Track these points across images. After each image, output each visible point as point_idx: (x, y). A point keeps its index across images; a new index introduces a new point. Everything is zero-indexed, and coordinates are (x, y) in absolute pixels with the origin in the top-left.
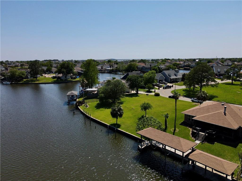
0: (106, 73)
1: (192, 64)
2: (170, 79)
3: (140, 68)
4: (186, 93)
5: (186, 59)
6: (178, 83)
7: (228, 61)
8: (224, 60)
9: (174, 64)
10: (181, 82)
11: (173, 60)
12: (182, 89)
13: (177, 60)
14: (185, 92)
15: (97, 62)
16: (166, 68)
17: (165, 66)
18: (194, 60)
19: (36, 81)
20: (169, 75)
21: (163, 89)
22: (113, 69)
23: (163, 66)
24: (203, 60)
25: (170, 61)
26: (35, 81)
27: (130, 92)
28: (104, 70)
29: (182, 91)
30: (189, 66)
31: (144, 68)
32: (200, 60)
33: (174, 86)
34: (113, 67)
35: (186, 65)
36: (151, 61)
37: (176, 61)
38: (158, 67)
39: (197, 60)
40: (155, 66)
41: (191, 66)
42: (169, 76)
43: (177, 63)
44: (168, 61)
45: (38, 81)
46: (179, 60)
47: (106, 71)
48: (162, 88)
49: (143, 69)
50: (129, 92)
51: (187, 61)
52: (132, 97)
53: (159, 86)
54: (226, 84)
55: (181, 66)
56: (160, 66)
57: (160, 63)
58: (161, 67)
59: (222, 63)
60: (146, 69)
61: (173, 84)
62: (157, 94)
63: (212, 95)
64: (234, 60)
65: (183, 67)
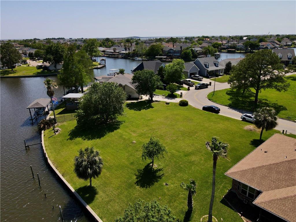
0: (120, 58)
1: (239, 44)
2: (208, 71)
3: (166, 52)
4: (231, 98)
5: (230, 37)
6: (219, 77)
7: (286, 39)
8: (280, 37)
9: (214, 45)
10: (223, 75)
11: (213, 38)
12: (226, 89)
13: (218, 38)
14: (229, 97)
15: (112, 42)
16: (202, 52)
17: (201, 48)
18: (241, 38)
19: (11, 73)
20: (206, 65)
21: (196, 89)
22: (129, 53)
23: (198, 49)
24: (252, 38)
25: (208, 39)
26: (9, 73)
27: (140, 98)
28: (117, 53)
29: (225, 94)
30: (234, 47)
31: (172, 51)
32: (249, 37)
33: (213, 82)
34: (129, 49)
35: (231, 46)
36: (183, 40)
37: (217, 40)
38: (192, 50)
39: (245, 38)
40: (188, 49)
41: (238, 47)
42: (206, 67)
43: (219, 42)
44: (207, 39)
45: (14, 72)
46: (220, 38)
47: (120, 56)
48: (194, 88)
49: (170, 53)
50: (137, 99)
51: (232, 40)
52: (140, 110)
53: (189, 84)
54: (292, 80)
55: (224, 47)
56: (194, 48)
57: (196, 43)
58: (196, 50)
59: (278, 43)
60: (174, 53)
61: (211, 80)
62: (184, 103)
63: (275, 104)
64: (293, 37)
65: (227, 48)
